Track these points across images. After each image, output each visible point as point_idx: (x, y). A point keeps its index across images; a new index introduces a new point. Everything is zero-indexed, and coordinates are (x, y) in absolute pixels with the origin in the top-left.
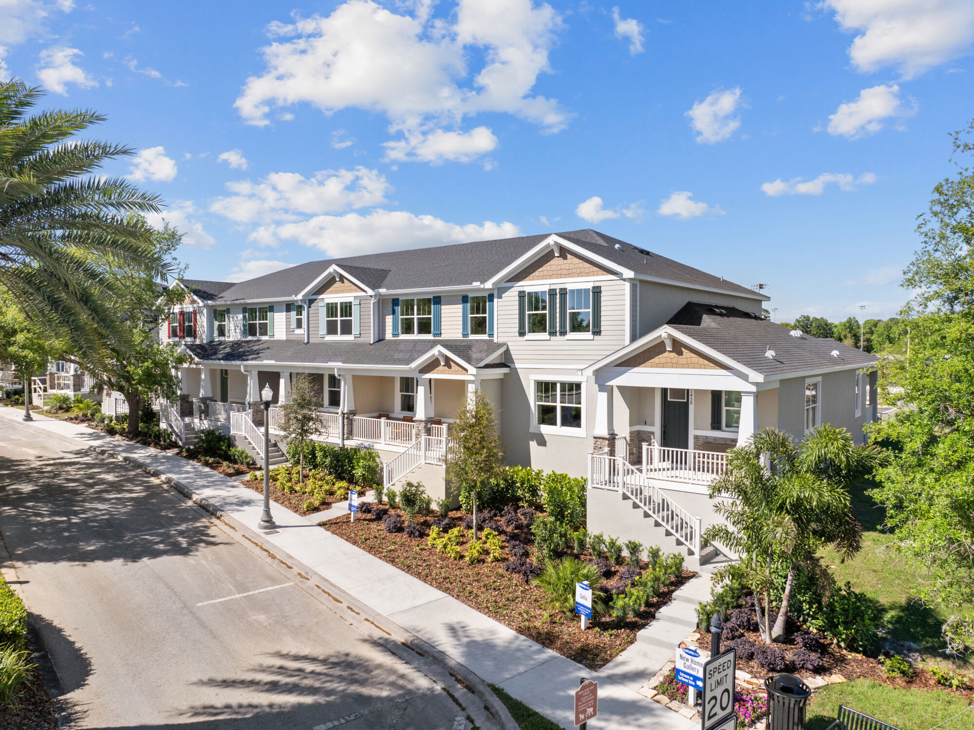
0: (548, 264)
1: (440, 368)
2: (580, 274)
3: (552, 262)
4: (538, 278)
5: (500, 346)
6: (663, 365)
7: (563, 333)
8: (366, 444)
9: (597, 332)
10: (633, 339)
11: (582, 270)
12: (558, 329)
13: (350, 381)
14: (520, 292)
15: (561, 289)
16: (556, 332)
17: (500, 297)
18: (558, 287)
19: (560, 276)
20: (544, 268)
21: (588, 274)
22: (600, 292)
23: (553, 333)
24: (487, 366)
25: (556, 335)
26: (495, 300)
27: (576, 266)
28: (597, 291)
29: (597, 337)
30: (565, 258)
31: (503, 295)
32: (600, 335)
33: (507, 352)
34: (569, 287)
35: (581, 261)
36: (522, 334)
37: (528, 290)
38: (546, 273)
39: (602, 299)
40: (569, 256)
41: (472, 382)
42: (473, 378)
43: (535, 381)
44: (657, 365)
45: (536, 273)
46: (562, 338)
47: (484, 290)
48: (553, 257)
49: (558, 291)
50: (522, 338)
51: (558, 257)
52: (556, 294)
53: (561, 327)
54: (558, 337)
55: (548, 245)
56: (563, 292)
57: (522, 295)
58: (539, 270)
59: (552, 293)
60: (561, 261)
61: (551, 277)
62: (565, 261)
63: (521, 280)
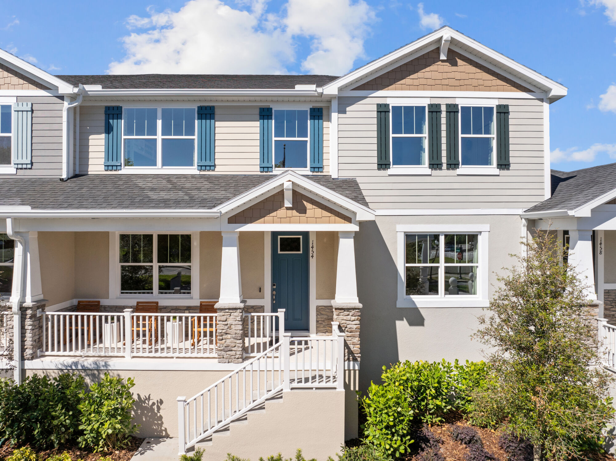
0: (428, 69)
1: (281, 212)
2: (476, 88)
3: (434, 67)
4: (410, 87)
7: (453, 165)
9: (504, 165)
11: (481, 82)
12: (444, 160)
13: (34, 245)
14: (379, 106)
15: (448, 106)
16: (441, 164)
17: (342, 111)
18: (443, 103)
19: (448, 87)
20: (419, 74)
21: (489, 88)
22: (508, 113)
23: (435, 165)
25: (441, 169)
26: (334, 116)
27: (471, 76)
28: (503, 111)
29: (505, 172)
30: (455, 64)
31: (348, 109)
32: (508, 169)
34: (461, 103)
35: (479, 71)
36: (383, 165)
37: (392, 103)
38: (423, 81)
39: (511, 122)
40: (460, 62)
41: (346, 234)
43: (405, 232)
45: (407, 81)
46: (451, 172)
49: (443, 108)
50: (382, 172)
51: (443, 61)
52: (440, 112)
53: (449, 157)
54: (444, 171)
56: (452, 110)
57: (383, 110)
58: (412, 77)
59: (435, 110)
60: (447, 67)
61: (432, 87)
62: (454, 68)
63: (382, 89)
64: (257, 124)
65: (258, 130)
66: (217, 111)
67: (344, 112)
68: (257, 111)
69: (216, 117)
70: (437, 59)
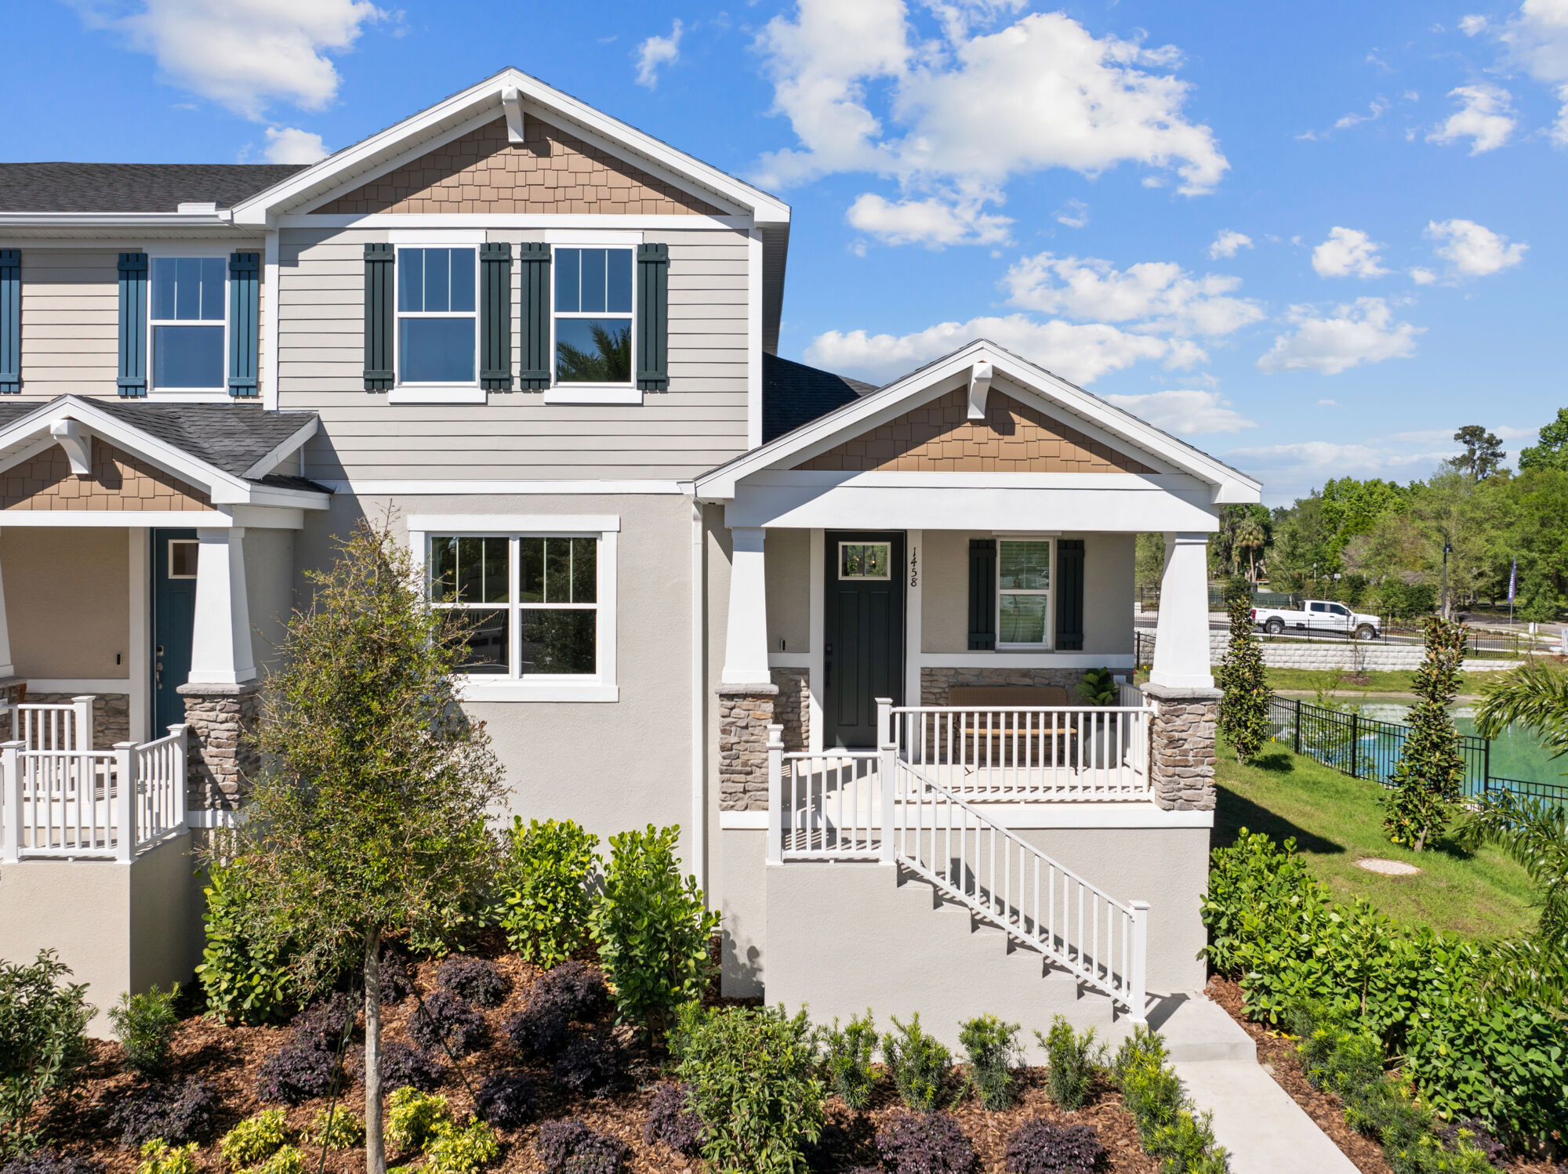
0: (482, 164)
1: (68, 485)
2: (595, 206)
3: (494, 161)
4: (441, 206)
5: (289, 422)
6: (954, 463)
7: (535, 382)
9: (655, 382)
11: (604, 193)
12: (516, 370)
14: (371, 248)
15: (527, 247)
16: (510, 379)
17: (288, 260)
18: (516, 240)
19: (527, 205)
20: (465, 176)
21: (623, 207)
22: (666, 262)
23: (496, 382)
25: (509, 390)
26: (271, 271)
27: (583, 179)
28: (655, 259)
29: (653, 398)
30: (544, 152)
31: (302, 256)
32: (664, 390)
33: (319, 444)
34: (557, 241)
35: (598, 166)
36: (377, 380)
37: (401, 241)
38: (471, 192)
39: (672, 283)
40: (556, 147)
41: (217, 535)
42: (224, 520)
43: (427, 533)
45: (436, 191)
46: (532, 397)
49: (516, 252)
50: (376, 398)
51: (516, 146)
52: (510, 261)
53: (526, 363)
54: (517, 396)
55: (497, 100)
56: (536, 256)
57: (378, 258)
58: (446, 182)
59: (496, 257)
60: (527, 159)
61: (490, 206)
62: (544, 162)
63: (376, 211)
64: (114, 289)
65: (115, 303)
66: (27, 261)
67: (294, 262)
68: (114, 261)
69: (25, 273)
70: (503, 143)
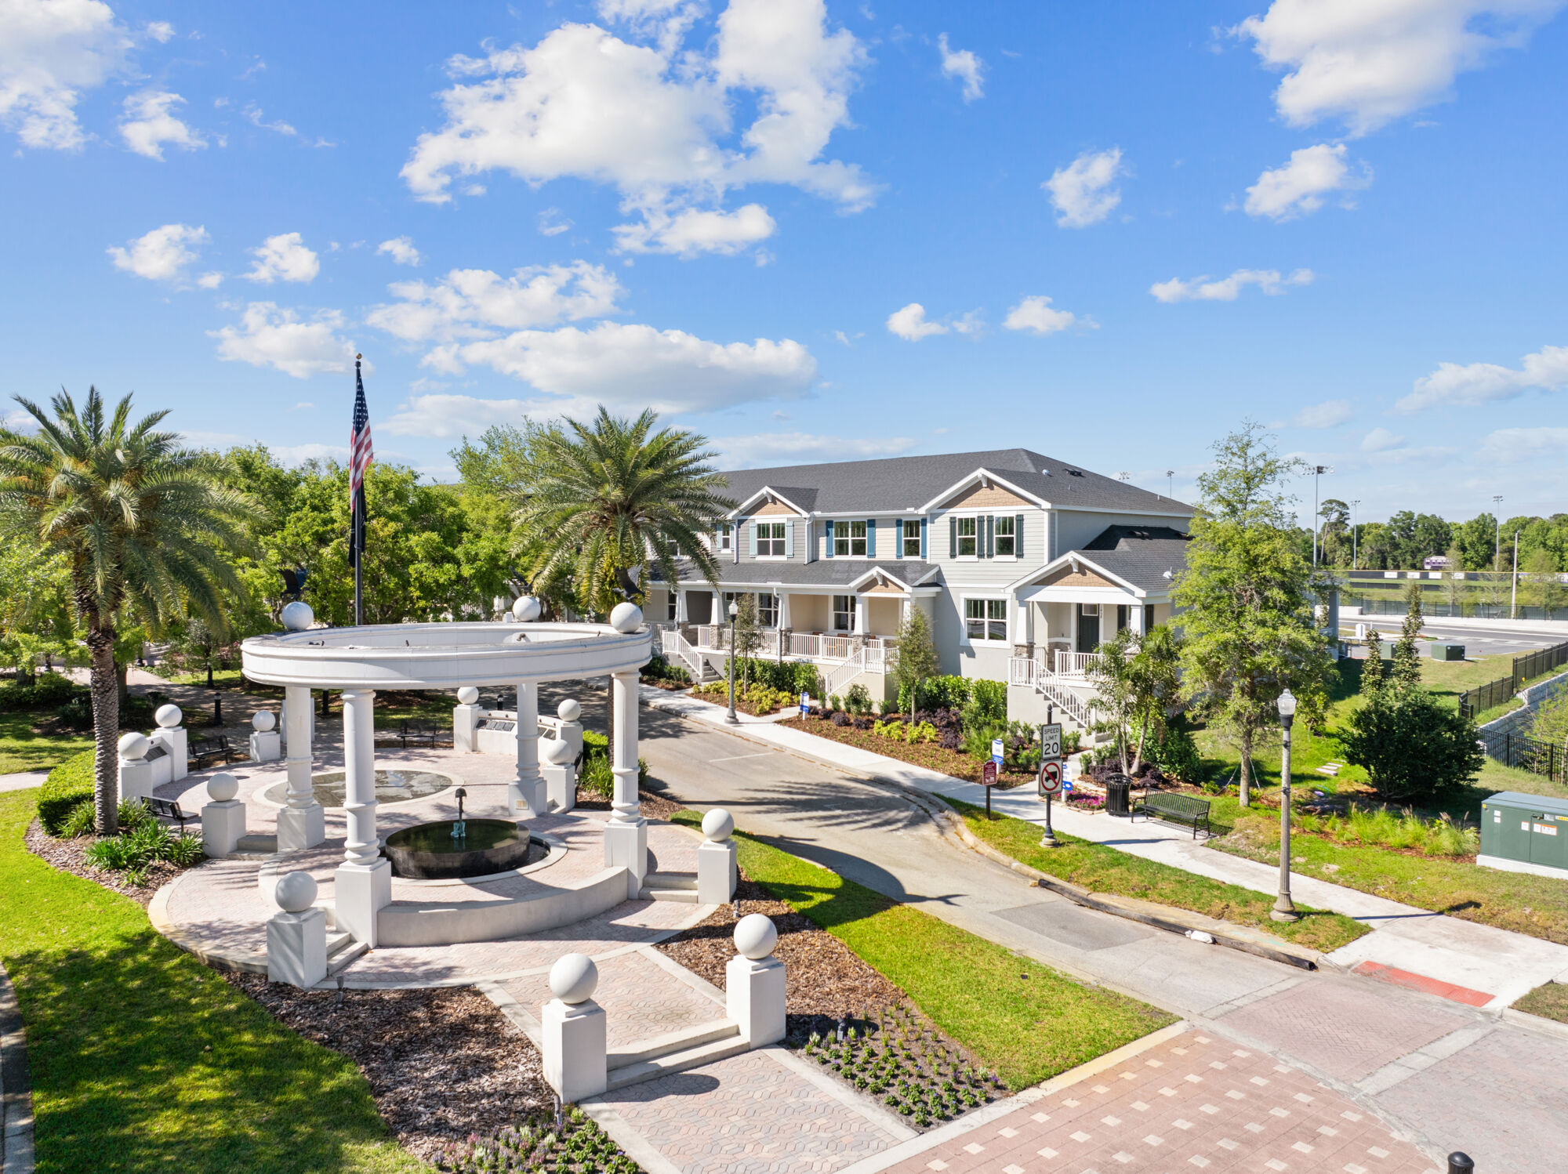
0: (976, 495)
1: (878, 587)
2: (1005, 504)
3: (980, 492)
4: (967, 506)
5: (932, 567)
6: (1071, 584)
7: (990, 556)
8: (805, 659)
9: (1020, 555)
10: (1052, 558)
11: (1005, 501)
12: (985, 552)
13: (787, 600)
14: (951, 518)
15: (988, 517)
16: (984, 555)
17: (932, 522)
18: (986, 515)
19: (988, 504)
20: (973, 497)
21: (1012, 504)
22: (1023, 520)
23: (981, 556)
24: (922, 585)
25: (984, 558)
26: (928, 525)
27: (1002, 496)
28: (1020, 519)
29: (1020, 560)
30: (992, 489)
31: (936, 521)
32: (1022, 557)
33: (939, 573)
34: (995, 515)
35: (1005, 492)
36: (953, 556)
37: (958, 516)
38: (975, 501)
39: (1024, 526)
40: (995, 487)
41: (908, 599)
42: (908, 596)
43: (965, 599)
44: (1067, 584)
45: (966, 501)
46: (990, 560)
47: (917, 515)
48: (981, 487)
49: (985, 518)
50: (953, 560)
51: (984, 489)
52: (984, 521)
53: (988, 550)
54: (986, 559)
55: (977, 477)
56: (990, 519)
57: (953, 520)
58: (969, 499)
59: (981, 519)
60: (986, 493)
61: (979, 505)
62: (990, 493)
63: (953, 508)
64: (895, 529)
65: (895, 533)
66: (877, 523)
67: (934, 523)
68: (895, 522)
69: (877, 526)
